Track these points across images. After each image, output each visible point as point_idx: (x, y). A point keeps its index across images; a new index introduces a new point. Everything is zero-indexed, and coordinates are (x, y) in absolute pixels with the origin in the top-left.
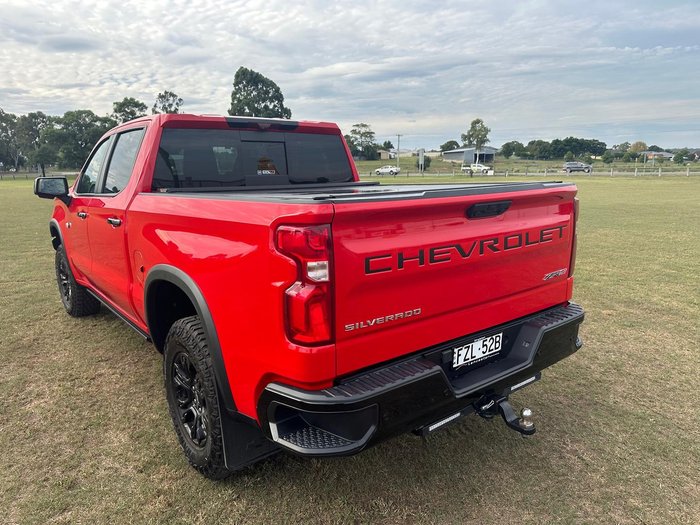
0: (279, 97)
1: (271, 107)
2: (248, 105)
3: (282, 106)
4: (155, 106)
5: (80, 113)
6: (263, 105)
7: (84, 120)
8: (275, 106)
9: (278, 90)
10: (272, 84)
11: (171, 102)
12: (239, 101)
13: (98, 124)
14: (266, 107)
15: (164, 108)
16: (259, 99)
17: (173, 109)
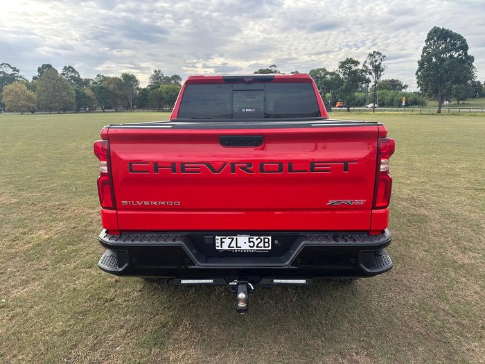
0: (465, 47)
1: (456, 56)
2: (436, 55)
3: (466, 54)
4: (365, 62)
5: (319, 70)
6: (448, 55)
7: (320, 74)
8: (460, 55)
9: (464, 41)
10: (459, 37)
11: (376, 59)
12: (428, 53)
13: (328, 76)
14: (451, 56)
15: (372, 63)
16: (446, 50)
17: (377, 63)
